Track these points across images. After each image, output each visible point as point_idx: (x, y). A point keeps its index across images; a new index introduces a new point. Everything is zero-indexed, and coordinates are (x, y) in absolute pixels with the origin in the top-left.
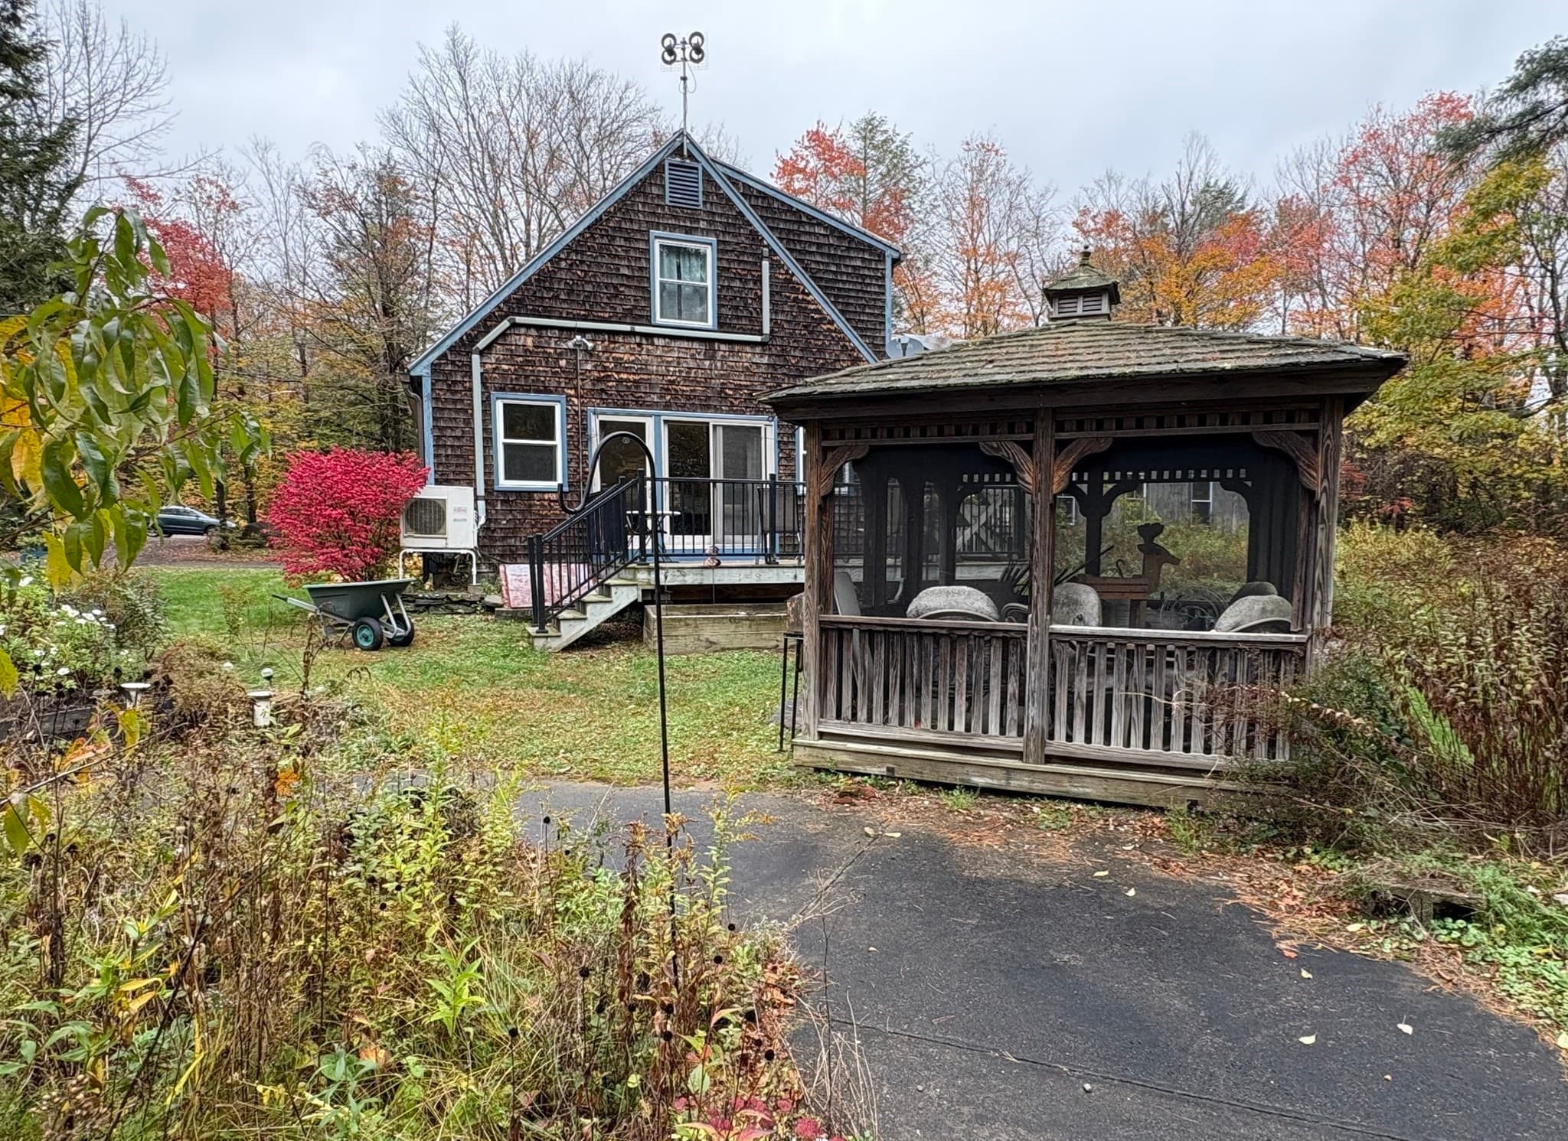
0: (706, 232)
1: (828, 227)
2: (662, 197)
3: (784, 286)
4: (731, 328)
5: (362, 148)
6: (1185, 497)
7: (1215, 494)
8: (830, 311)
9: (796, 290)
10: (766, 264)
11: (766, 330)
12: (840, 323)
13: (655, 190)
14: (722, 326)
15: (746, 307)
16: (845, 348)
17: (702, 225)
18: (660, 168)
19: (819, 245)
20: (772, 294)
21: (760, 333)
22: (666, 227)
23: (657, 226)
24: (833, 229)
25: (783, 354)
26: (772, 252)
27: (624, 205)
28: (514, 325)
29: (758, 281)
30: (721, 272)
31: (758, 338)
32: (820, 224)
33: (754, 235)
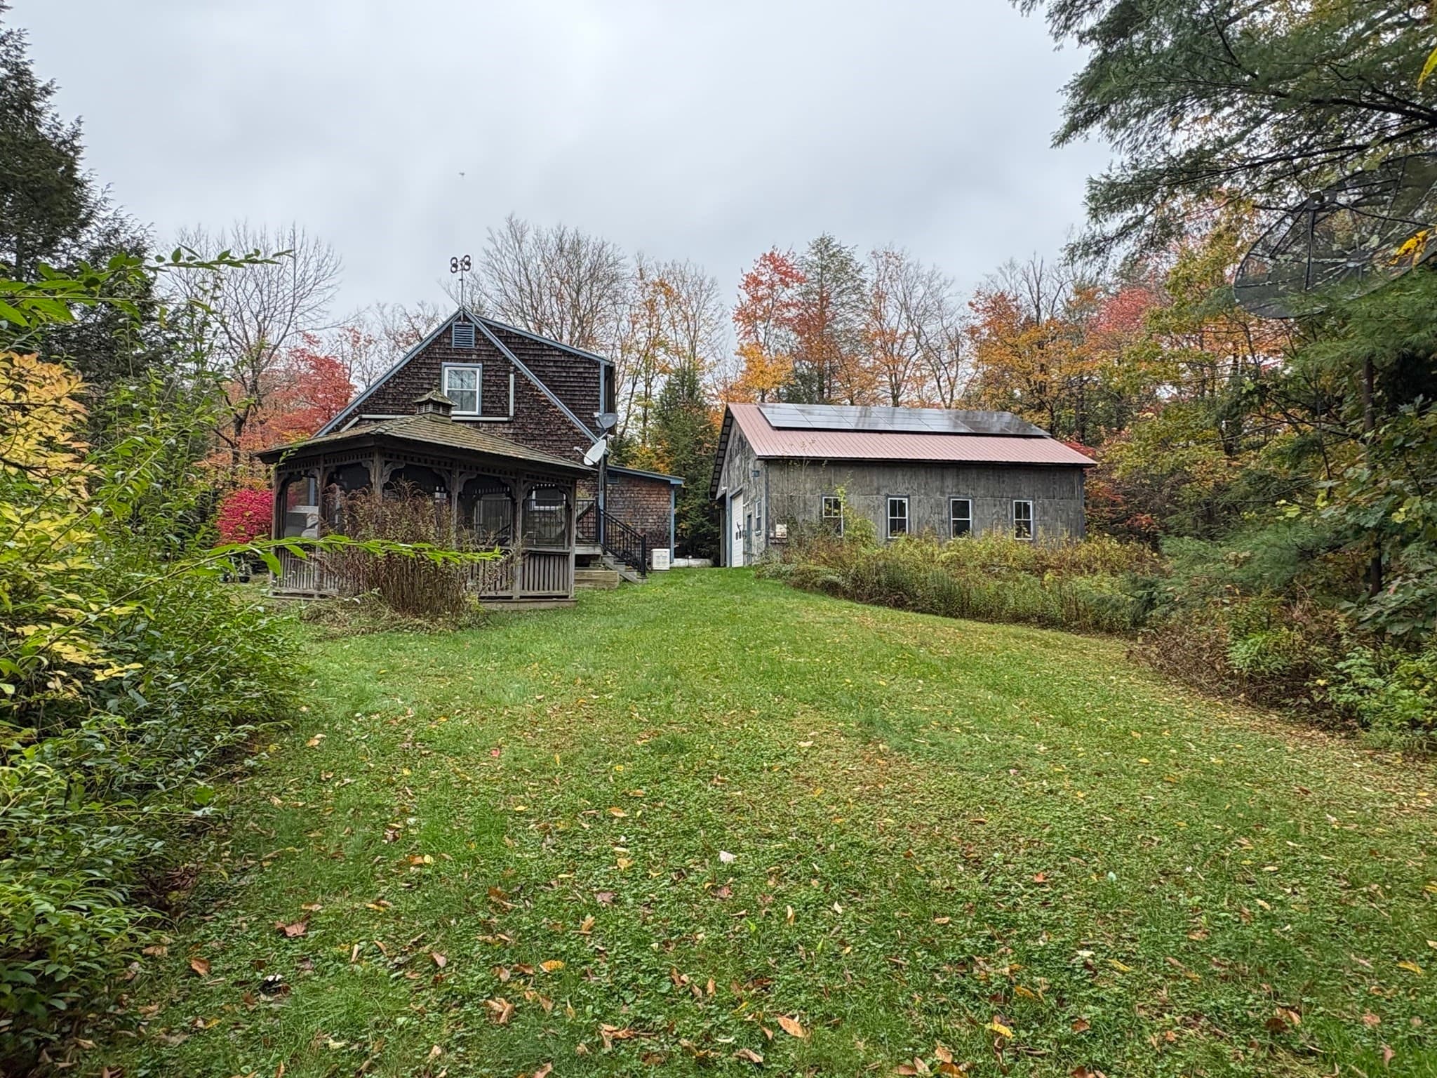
0: (477, 361)
1: (560, 350)
2: (450, 344)
3: (524, 388)
4: (491, 414)
5: (421, 305)
6: (945, 516)
7: (974, 514)
8: (555, 400)
9: (532, 390)
10: (512, 376)
11: (511, 414)
12: (562, 407)
13: (446, 341)
14: (484, 412)
15: (500, 401)
16: (564, 422)
17: (474, 357)
18: (450, 327)
19: (555, 362)
20: (515, 392)
21: (508, 416)
22: (452, 360)
23: (447, 360)
24: (564, 351)
25: (523, 427)
26: (516, 369)
27: (429, 350)
28: (361, 419)
29: (507, 386)
30: (484, 383)
31: (505, 419)
32: (556, 349)
33: (506, 359)
